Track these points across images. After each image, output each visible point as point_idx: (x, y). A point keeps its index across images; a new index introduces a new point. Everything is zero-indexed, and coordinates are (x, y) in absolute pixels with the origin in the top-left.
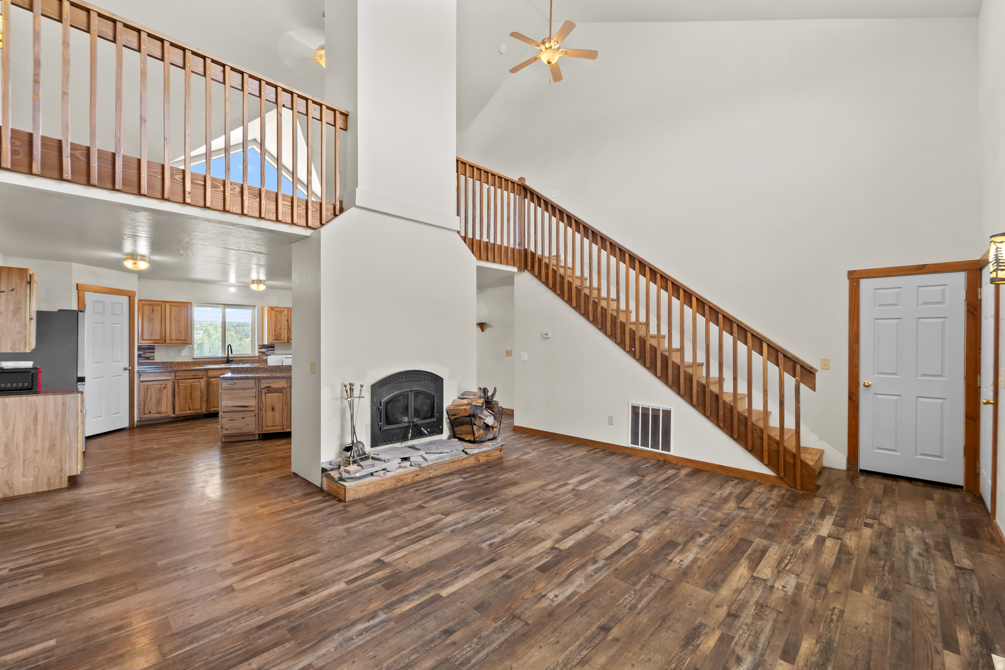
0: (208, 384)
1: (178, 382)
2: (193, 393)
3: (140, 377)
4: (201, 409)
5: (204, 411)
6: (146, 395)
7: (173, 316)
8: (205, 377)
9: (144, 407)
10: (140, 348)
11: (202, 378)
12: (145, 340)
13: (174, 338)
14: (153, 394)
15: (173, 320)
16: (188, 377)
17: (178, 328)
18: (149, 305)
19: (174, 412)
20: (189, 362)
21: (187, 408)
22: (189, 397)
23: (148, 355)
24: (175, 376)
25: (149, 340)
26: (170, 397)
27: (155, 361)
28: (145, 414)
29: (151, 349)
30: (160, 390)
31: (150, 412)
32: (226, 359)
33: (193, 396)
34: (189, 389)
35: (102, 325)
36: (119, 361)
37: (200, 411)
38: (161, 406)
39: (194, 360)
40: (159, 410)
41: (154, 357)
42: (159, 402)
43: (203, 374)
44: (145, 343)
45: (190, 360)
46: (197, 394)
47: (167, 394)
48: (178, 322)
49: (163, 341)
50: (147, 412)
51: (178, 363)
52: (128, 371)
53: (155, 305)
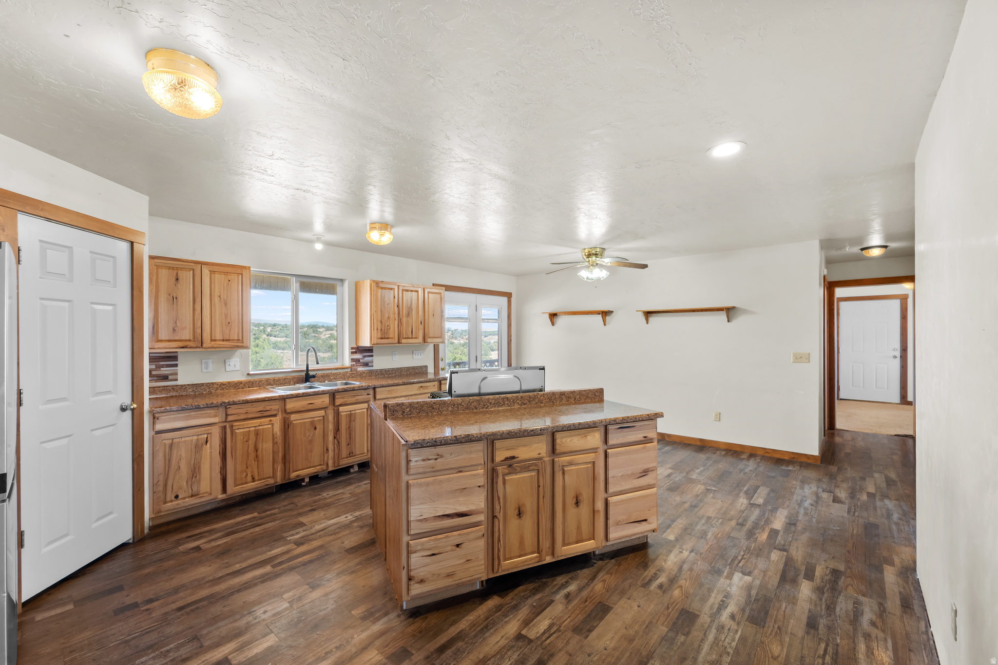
0: (286, 426)
1: (232, 427)
2: (260, 446)
3: (154, 423)
4: (274, 476)
5: (279, 480)
6: (168, 461)
7: (217, 293)
8: (280, 413)
9: (165, 486)
10: (152, 359)
11: (275, 415)
12: (161, 341)
13: (218, 336)
14: (183, 455)
15: (216, 299)
16: (250, 416)
17: (226, 317)
18: (169, 268)
19: (224, 490)
20: (241, 383)
21: (249, 478)
22: (252, 455)
23: (165, 371)
24: (227, 415)
25: (169, 341)
26: (218, 459)
27: (179, 383)
28: (165, 502)
29: (171, 358)
30: (198, 447)
31: (177, 497)
32: (304, 374)
33: (259, 451)
34: (252, 437)
35: (66, 304)
36: (109, 392)
37: (271, 481)
38: (200, 480)
39: (250, 378)
40: (195, 489)
41: (176, 374)
42: (195, 472)
43: (277, 407)
44: (163, 348)
45: (243, 378)
46: (267, 447)
47: (211, 454)
48: (226, 304)
49: (197, 343)
50: (170, 496)
51: (222, 384)
52: (128, 413)
53: (182, 269)
